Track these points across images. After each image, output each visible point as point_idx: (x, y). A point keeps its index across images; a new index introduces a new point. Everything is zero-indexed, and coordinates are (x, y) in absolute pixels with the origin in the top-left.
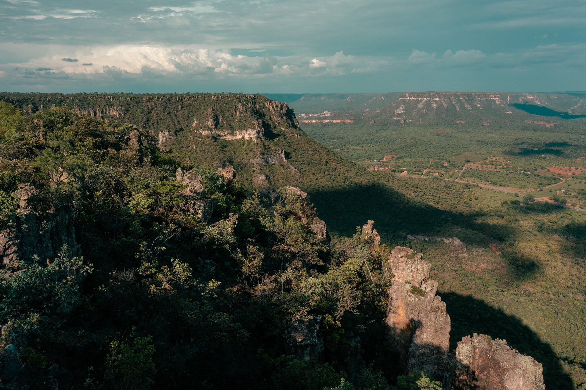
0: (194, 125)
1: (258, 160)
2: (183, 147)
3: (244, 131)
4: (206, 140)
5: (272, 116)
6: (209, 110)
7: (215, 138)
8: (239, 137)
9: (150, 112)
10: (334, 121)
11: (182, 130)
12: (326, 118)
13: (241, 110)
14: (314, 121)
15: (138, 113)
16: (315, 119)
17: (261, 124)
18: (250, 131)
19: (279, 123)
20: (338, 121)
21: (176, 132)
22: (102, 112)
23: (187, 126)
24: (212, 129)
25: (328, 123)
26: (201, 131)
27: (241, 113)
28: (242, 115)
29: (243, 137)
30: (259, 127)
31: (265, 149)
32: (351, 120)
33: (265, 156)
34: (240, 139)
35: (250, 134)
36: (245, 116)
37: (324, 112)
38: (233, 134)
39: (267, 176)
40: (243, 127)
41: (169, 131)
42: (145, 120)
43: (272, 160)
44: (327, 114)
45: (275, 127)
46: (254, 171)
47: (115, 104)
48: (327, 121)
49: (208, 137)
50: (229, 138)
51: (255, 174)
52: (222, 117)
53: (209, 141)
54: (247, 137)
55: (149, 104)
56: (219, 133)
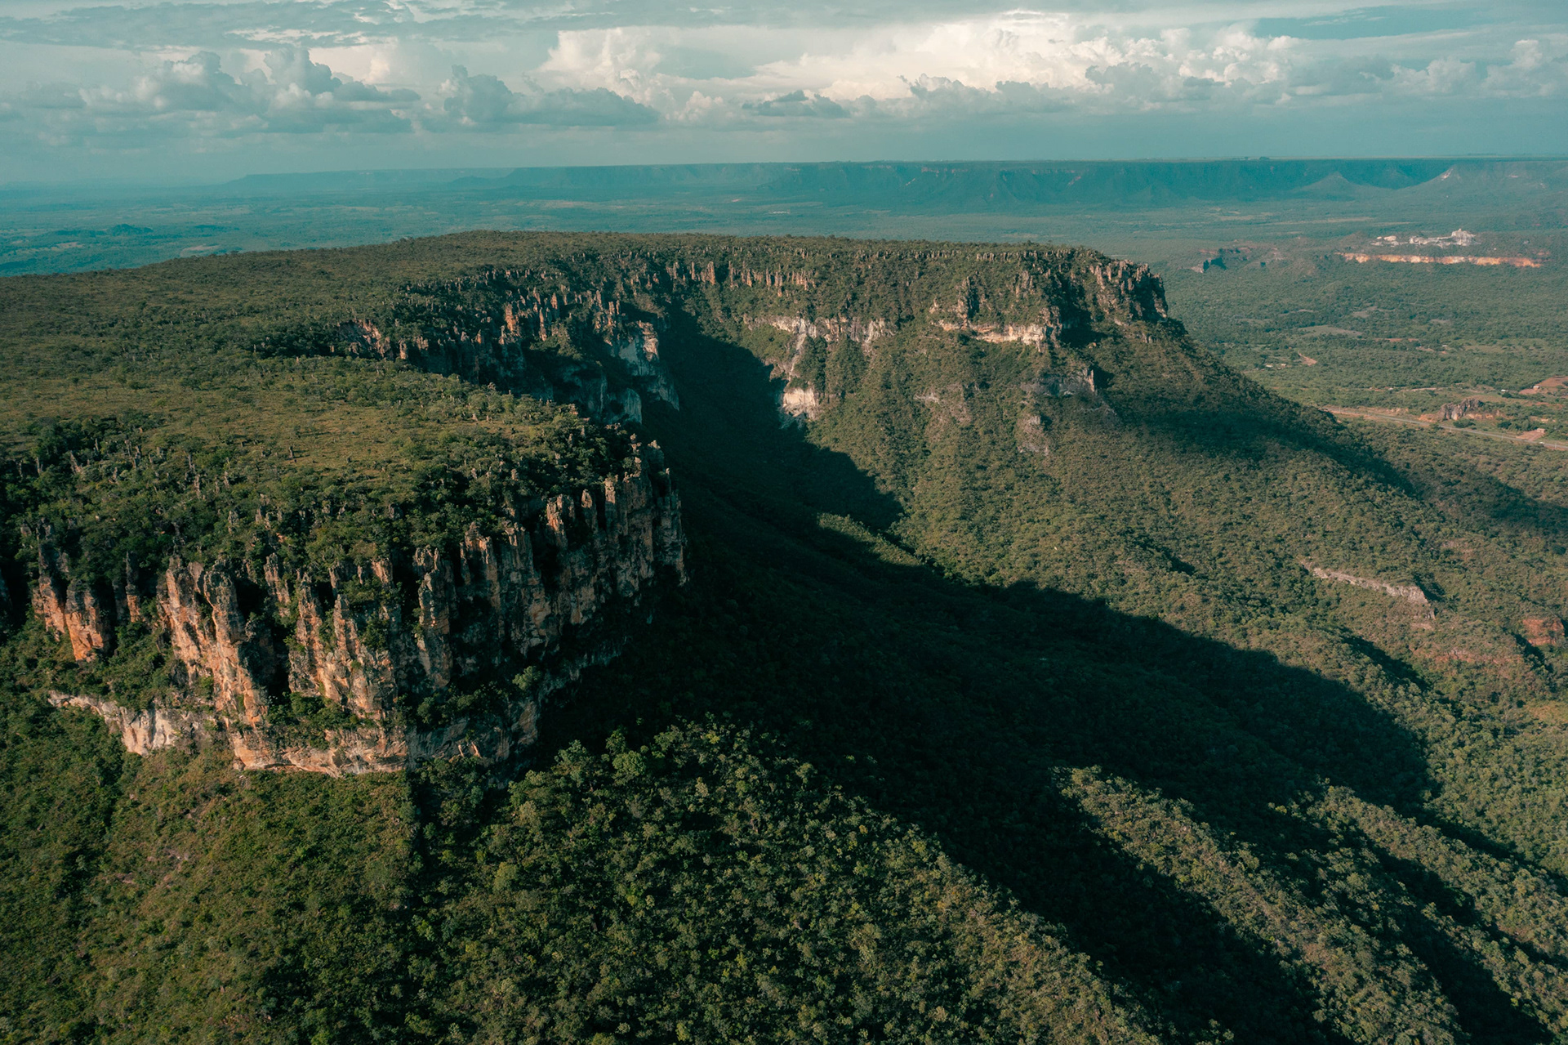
0: (932, 311)
1: (1033, 386)
2: (905, 351)
3: (1023, 328)
4: (948, 341)
5: (1098, 296)
6: (964, 283)
7: (964, 338)
8: (1012, 338)
9: (860, 283)
10: (1481, 261)
11: (910, 318)
12: (1455, 250)
13: (1024, 285)
14: (1416, 259)
15: (840, 284)
16: (1421, 251)
17: (1056, 315)
18: (1033, 328)
19: (1112, 310)
20: (1494, 261)
21: (899, 322)
22: (784, 278)
23: (922, 311)
24: (962, 320)
25: (1460, 264)
26: (941, 323)
27: (1024, 291)
28: (1025, 295)
29: (1020, 339)
30: (1052, 321)
31: (1054, 364)
32: (1534, 258)
33: (1051, 380)
34: (1014, 343)
35: (1032, 334)
36: (1031, 298)
37: (1454, 234)
38: (1001, 331)
39: (1043, 418)
40: (1021, 320)
41: (887, 320)
42: (849, 297)
43: (1065, 387)
44: (1462, 237)
45: (1101, 318)
46: (1023, 406)
47: (807, 265)
48: (1455, 260)
49: (951, 335)
50: (993, 338)
51: (1024, 413)
52: (987, 296)
53: (950, 343)
54: (1026, 339)
55: (862, 266)
56: (975, 328)
